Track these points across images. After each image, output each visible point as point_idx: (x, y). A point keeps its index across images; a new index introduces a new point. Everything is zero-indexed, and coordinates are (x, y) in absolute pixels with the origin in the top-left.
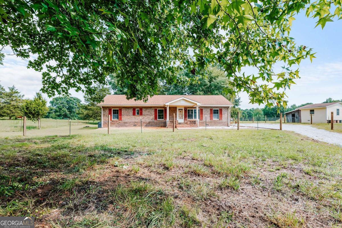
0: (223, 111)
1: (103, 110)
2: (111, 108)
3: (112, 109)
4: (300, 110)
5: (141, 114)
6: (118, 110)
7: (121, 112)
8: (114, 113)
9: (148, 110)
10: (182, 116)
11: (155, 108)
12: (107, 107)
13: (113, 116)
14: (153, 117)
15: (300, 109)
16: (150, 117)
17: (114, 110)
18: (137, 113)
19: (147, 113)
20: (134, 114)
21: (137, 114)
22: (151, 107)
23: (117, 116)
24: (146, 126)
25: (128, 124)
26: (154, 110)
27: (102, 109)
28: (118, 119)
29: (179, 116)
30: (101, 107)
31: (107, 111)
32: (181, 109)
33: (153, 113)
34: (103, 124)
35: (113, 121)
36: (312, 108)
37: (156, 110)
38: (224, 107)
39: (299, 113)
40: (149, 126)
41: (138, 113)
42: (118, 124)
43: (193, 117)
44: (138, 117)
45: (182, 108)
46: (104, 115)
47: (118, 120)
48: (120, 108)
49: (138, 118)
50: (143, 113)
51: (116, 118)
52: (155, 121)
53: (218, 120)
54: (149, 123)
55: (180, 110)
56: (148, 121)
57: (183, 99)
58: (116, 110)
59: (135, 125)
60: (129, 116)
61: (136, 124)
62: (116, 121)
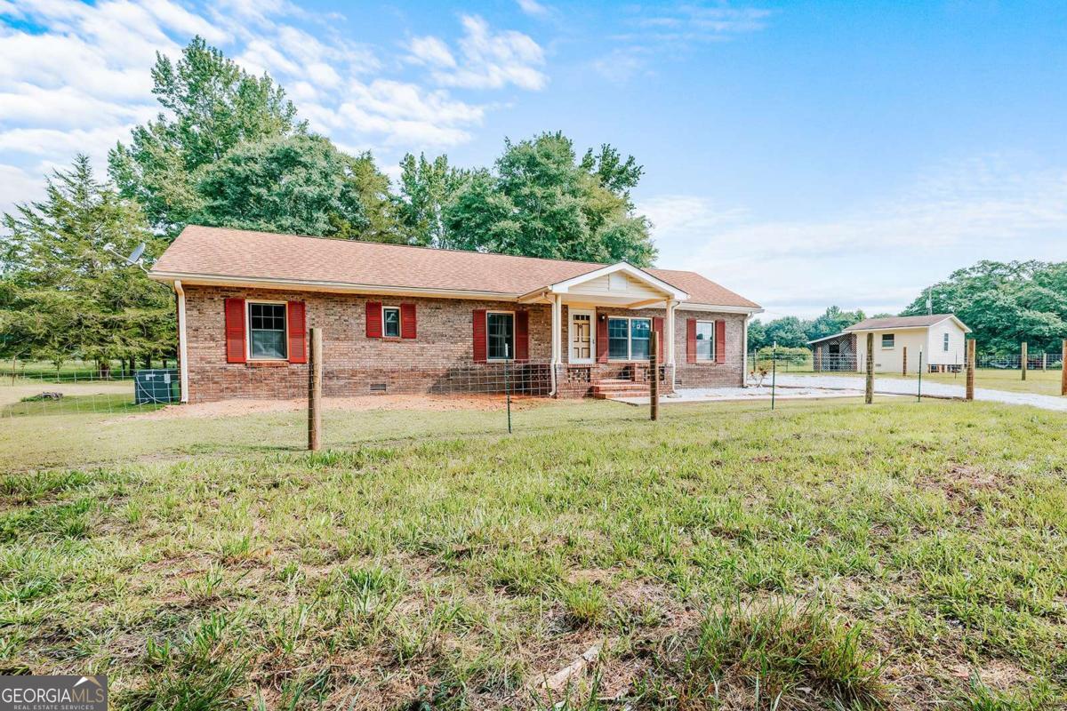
0: (727, 330)
1: (189, 301)
2: (241, 295)
3: (247, 302)
4: (855, 336)
5: (411, 334)
6: (280, 310)
7: (304, 317)
8: (256, 324)
9: (443, 315)
10: (585, 345)
11: (476, 308)
12: (217, 288)
13: (253, 339)
14: (466, 346)
15: (854, 332)
16: (452, 347)
17: (255, 309)
18: (388, 325)
19: (440, 329)
20: (372, 333)
21: (388, 331)
22: (456, 302)
23: (275, 339)
24: (436, 390)
25: (342, 382)
26: (470, 317)
27: (182, 300)
28: (284, 354)
29: (577, 345)
30: (178, 284)
31: (215, 314)
32: (583, 317)
33: (468, 328)
34: (192, 382)
35: (252, 366)
36: (888, 331)
37: (478, 316)
38: (731, 315)
39: (850, 343)
40: (447, 389)
41: (392, 328)
42: (283, 379)
43: (626, 351)
44: (393, 347)
45: (585, 313)
46: (195, 331)
47: (278, 360)
48: (298, 299)
49: (395, 353)
50: (418, 330)
51: (274, 352)
52: (478, 366)
53: (711, 362)
54: (449, 374)
55: (580, 322)
56: (442, 365)
57: (622, 274)
58: (268, 309)
59: (379, 388)
60: (347, 339)
61: (381, 380)
62: (271, 365)
